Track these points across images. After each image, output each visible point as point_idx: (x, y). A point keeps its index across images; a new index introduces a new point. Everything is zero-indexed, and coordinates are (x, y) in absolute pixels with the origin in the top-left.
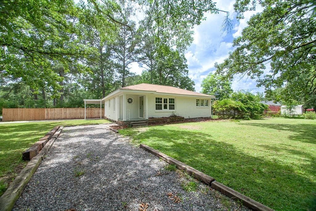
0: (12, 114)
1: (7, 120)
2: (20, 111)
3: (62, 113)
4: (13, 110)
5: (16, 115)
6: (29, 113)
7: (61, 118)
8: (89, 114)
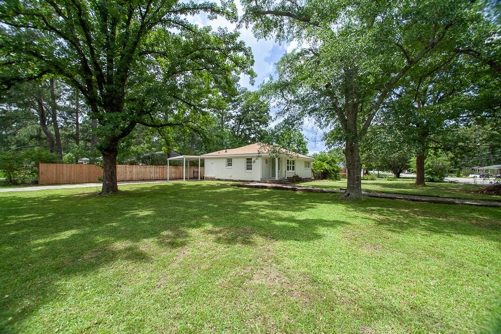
0: (55, 173)
1: (47, 183)
2: (67, 167)
3: (126, 172)
4: (57, 167)
5: (61, 175)
6: (80, 171)
7: (126, 179)
8: (161, 174)
